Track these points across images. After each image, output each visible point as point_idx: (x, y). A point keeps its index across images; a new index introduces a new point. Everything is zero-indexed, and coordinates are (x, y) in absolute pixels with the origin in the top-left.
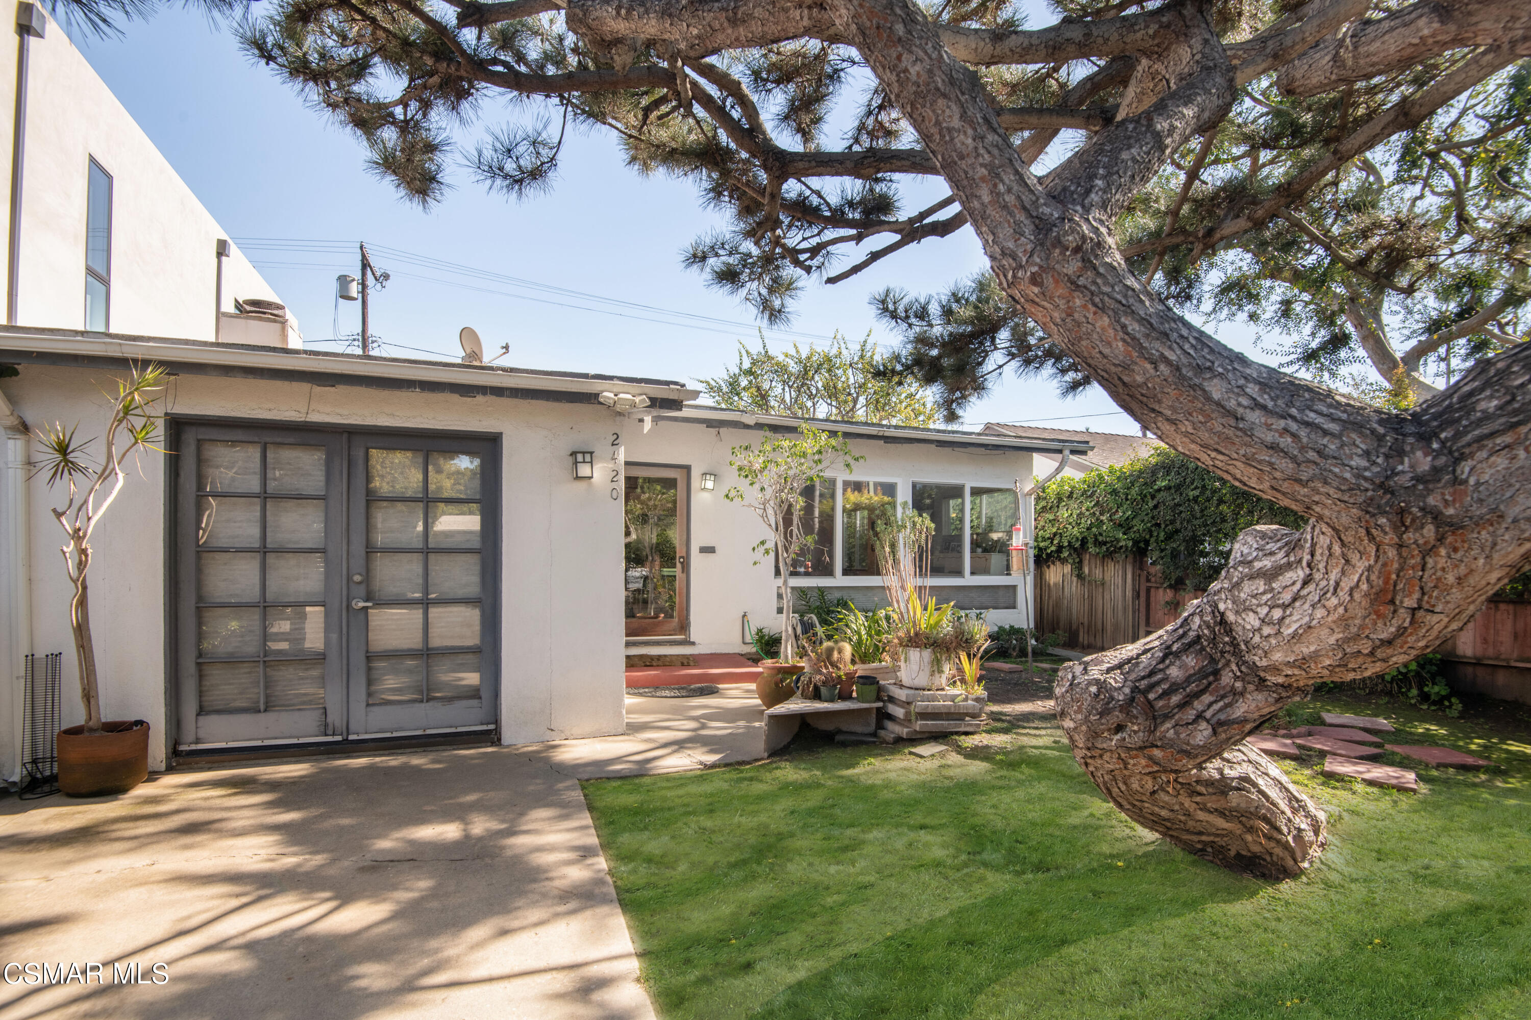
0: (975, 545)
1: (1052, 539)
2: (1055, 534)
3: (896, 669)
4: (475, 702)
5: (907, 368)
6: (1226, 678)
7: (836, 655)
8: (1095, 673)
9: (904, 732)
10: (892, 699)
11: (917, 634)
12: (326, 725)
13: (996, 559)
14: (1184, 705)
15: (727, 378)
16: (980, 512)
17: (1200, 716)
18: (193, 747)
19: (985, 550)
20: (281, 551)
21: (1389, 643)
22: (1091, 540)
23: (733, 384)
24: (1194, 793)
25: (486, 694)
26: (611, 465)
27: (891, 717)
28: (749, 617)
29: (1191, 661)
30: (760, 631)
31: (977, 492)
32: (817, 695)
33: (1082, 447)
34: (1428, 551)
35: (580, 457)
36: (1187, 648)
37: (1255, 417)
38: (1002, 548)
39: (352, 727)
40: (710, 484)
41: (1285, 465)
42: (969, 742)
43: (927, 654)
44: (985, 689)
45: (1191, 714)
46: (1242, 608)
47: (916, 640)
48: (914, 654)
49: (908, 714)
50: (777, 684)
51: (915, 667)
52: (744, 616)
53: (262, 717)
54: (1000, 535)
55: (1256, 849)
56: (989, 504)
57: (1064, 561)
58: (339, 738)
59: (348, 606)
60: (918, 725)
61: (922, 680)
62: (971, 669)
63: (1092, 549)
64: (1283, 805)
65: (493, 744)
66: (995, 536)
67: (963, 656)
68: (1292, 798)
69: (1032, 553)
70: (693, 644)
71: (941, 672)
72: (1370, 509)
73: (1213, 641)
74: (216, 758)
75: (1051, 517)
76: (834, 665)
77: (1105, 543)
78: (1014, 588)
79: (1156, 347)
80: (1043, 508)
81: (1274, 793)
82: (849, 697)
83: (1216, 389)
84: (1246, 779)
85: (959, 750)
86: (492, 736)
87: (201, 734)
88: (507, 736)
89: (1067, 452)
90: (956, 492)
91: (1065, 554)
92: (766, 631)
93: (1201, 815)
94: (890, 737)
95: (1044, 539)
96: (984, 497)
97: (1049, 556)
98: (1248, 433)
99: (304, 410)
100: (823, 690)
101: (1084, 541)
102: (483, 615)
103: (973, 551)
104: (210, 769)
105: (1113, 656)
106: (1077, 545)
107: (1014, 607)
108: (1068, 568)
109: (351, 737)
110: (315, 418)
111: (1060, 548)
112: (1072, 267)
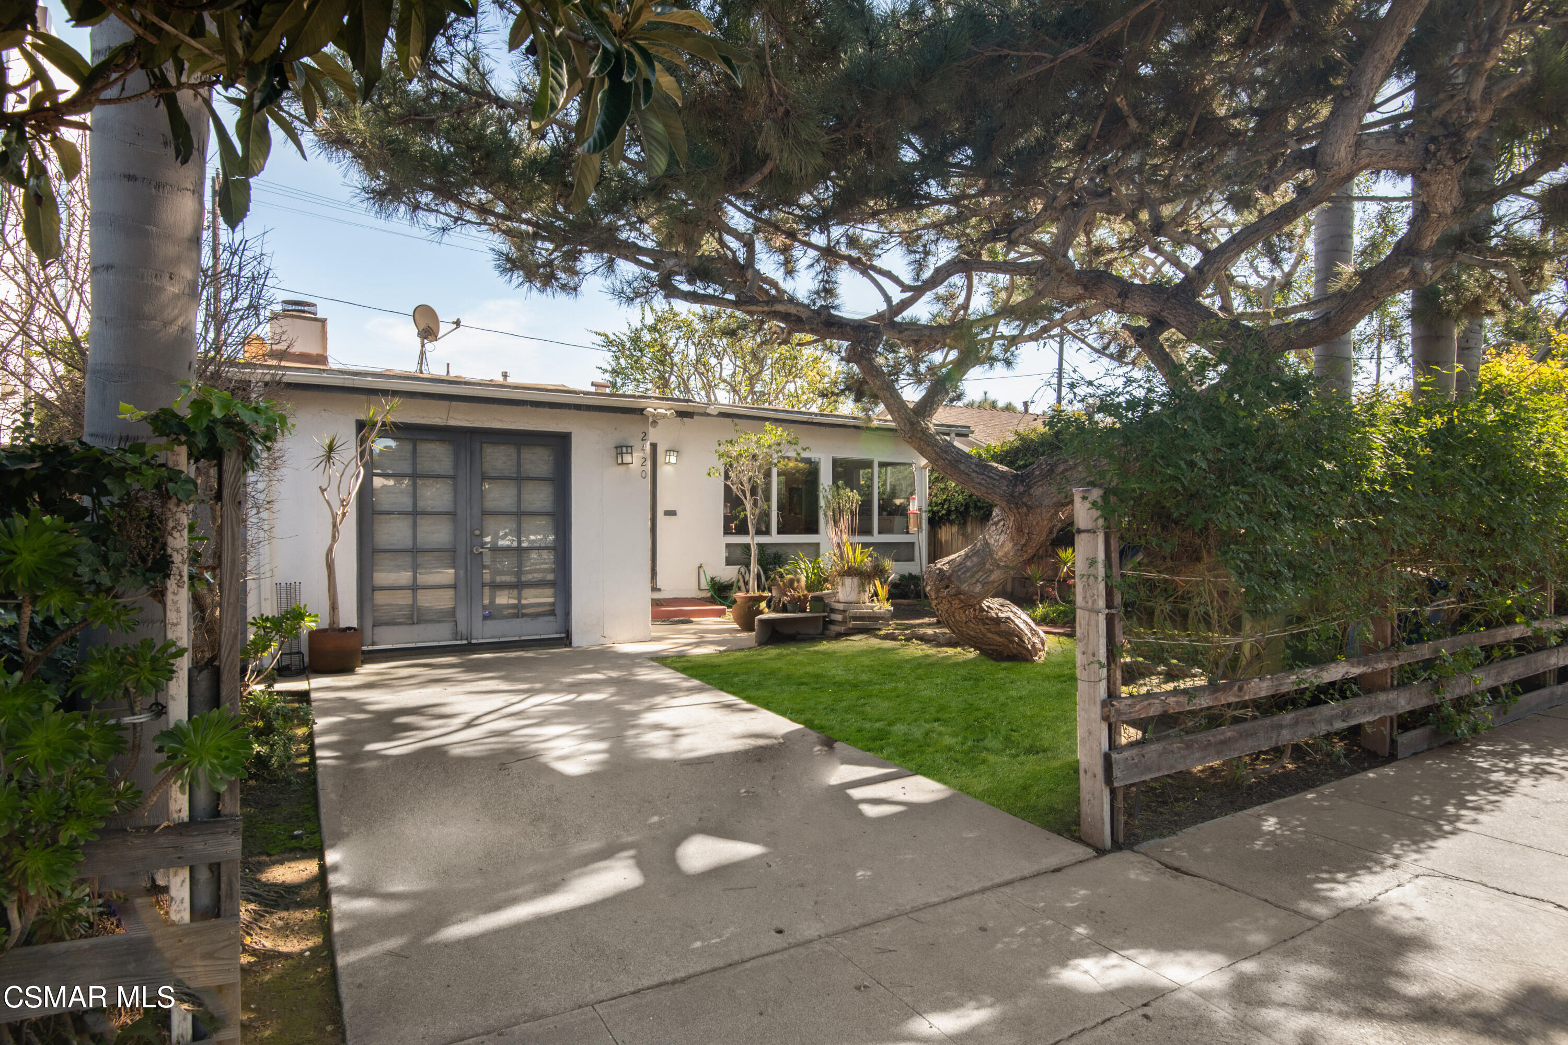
0: (882, 508)
1: (943, 504)
2: (945, 500)
3: (834, 594)
4: (551, 618)
5: (843, 392)
6: (988, 566)
7: (796, 584)
8: (939, 566)
9: (842, 629)
10: (833, 611)
11: (849, 568)
12: (456, 633)
13: (898, 520)
14: (972, 576)
15: (628, 333)
16: (885, 481)
17: (978, 581)
18: (371, 648)
19: (890, 514)
20: (425, 513)
21: (1025, 545)
22: (972, 505)
23: (636, 339)
24: (985, 624)
25: (559, 611)
26: (642, 455)
27: (832, 622)
28: (705, 567)
29: (975, 559)
30: (712, 579)
31: (882, 465)
32: (784, 609)
33: (964, 431)
34: (1027, 515)
35: (624, 450)
36: (974, 555)
37: (974, 475)
38: (903, 511)
39: (474, 634)
40: (673, 459)
41: (983, 489)
42: (883, 632)
43: (856, 580)
44: (892, 605)
45: (974, 580)
46: (991, 537)
47: (851, 572)
48: (848, 581)
49: (845, 618)
50: (749, 608)
51: (848, 589)
52: (700, 567)
53: (415, 627)
54: (902, 501)
55: (1015, 651)
56: (893, 473)
57: (952, 523)
58: (465, 642)
59: (472, 551)
60: (852, 624)
61: (853, 597)
62: (883, 592)
63: (973, 513)
64: (1027, 632)
65: (566, 646)
66: (898, 502)
67: (877, 583)
68: (1031, 629)
69: (925, 517)
70: (659, 590)
71: (865, 591)
72: (1008, 502)
73: (983, 550)
74: (388, 654)
75: (942, 486)
76: (795, 590)
77: (982, 508)
78: (913, 544)
79: (944, 455)
80: (936, 478)
81: (1022, 626)
82: (804, 611)
83: (962, 467)
84: (1009, 618)
85: (877, 636)
86: (566, 639)
87: (376, 639)
88: (577, 640)
89: (953, 435)
90: (868, 464)
91: (953, 517)
92: (717, 579)
93: (989, 635)
94: (833, 634)
95: (937, 505)
96: (889, 468)
97: (941, 518)
98: (972, 479)
99: (445, 417)
100: (789, 607)
101: (967, 506)
102: (556, 557)
103: (880, 514)
104: (387, 661)
105: (946, 560)
106: (962, 509)
107: (912, 560)
108: (955, 529)
109: (473, 641)
110: (452, 423)
111: (949, 512)
112: (920, 435)
